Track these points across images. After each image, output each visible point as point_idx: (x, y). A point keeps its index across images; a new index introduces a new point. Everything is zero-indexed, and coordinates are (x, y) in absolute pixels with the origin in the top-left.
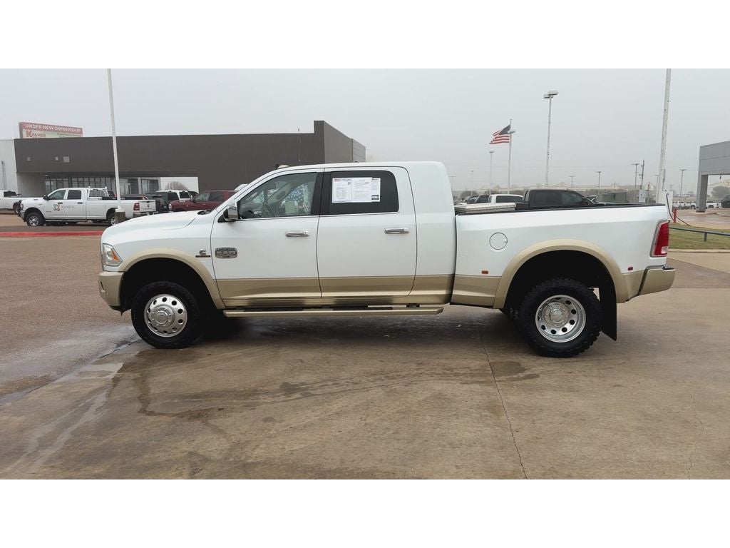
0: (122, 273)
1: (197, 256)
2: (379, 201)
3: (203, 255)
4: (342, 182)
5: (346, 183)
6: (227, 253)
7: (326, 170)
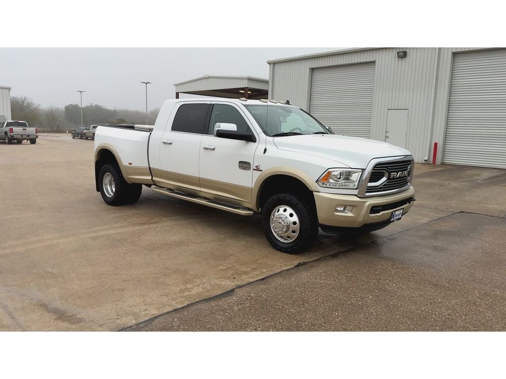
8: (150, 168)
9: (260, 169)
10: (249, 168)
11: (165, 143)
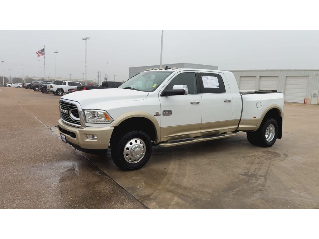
0: (113, 128)
1: (154, 115)
2: (219, 87)
3: (157, 114)
4: (205, 78)
5: (207, 78)
6: (167, 113)
7: (199, 72)
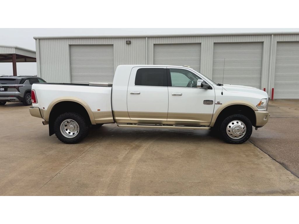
8: (113, 111)
9: (220, 103)
10: (212, 103)
11: (132, 94)
